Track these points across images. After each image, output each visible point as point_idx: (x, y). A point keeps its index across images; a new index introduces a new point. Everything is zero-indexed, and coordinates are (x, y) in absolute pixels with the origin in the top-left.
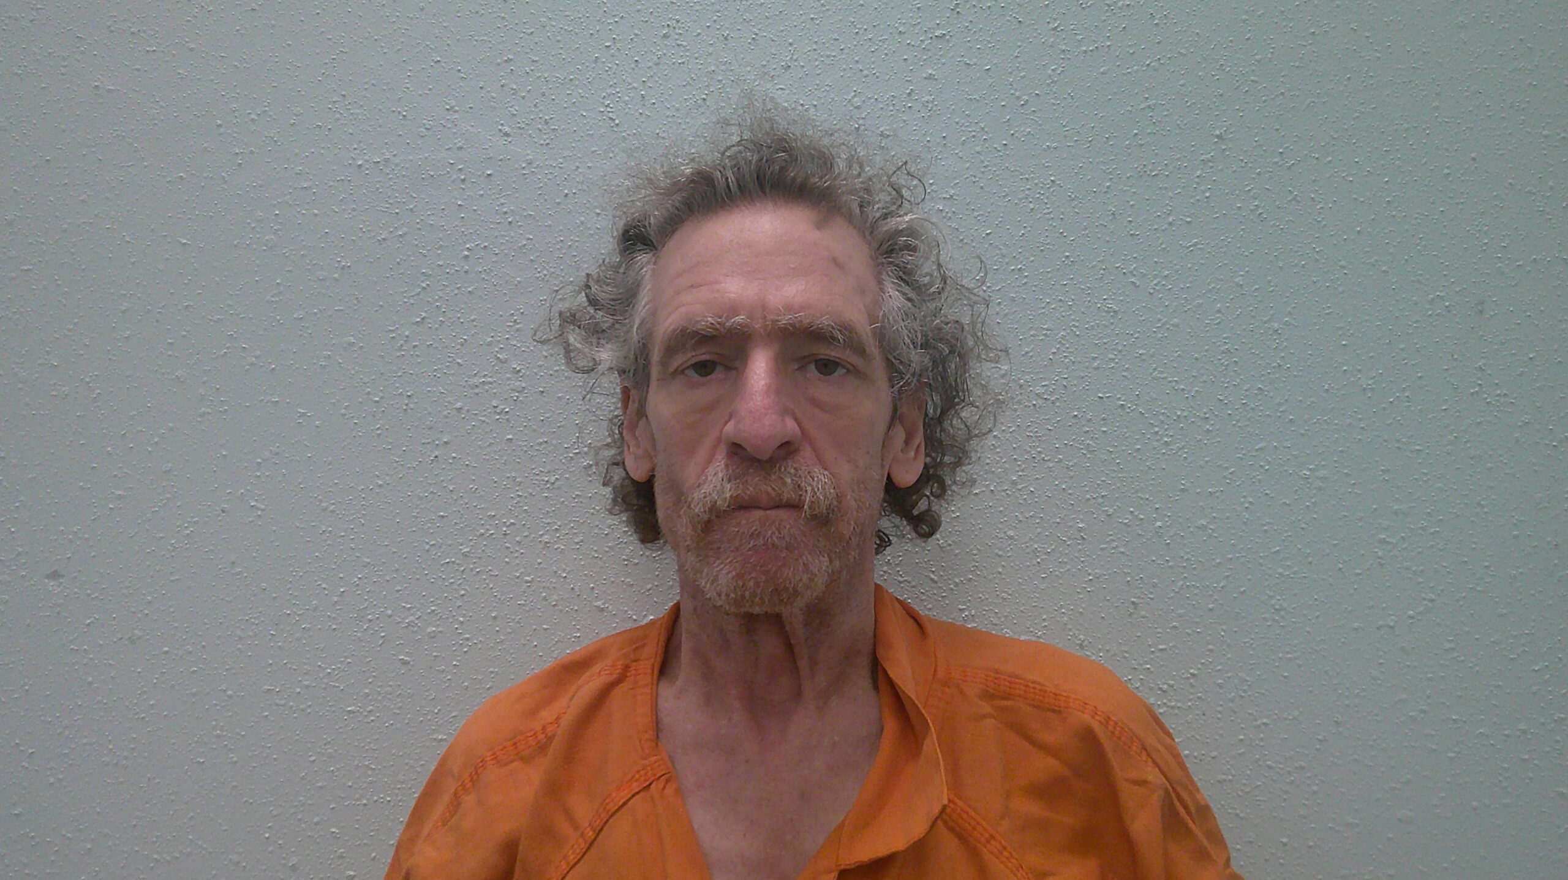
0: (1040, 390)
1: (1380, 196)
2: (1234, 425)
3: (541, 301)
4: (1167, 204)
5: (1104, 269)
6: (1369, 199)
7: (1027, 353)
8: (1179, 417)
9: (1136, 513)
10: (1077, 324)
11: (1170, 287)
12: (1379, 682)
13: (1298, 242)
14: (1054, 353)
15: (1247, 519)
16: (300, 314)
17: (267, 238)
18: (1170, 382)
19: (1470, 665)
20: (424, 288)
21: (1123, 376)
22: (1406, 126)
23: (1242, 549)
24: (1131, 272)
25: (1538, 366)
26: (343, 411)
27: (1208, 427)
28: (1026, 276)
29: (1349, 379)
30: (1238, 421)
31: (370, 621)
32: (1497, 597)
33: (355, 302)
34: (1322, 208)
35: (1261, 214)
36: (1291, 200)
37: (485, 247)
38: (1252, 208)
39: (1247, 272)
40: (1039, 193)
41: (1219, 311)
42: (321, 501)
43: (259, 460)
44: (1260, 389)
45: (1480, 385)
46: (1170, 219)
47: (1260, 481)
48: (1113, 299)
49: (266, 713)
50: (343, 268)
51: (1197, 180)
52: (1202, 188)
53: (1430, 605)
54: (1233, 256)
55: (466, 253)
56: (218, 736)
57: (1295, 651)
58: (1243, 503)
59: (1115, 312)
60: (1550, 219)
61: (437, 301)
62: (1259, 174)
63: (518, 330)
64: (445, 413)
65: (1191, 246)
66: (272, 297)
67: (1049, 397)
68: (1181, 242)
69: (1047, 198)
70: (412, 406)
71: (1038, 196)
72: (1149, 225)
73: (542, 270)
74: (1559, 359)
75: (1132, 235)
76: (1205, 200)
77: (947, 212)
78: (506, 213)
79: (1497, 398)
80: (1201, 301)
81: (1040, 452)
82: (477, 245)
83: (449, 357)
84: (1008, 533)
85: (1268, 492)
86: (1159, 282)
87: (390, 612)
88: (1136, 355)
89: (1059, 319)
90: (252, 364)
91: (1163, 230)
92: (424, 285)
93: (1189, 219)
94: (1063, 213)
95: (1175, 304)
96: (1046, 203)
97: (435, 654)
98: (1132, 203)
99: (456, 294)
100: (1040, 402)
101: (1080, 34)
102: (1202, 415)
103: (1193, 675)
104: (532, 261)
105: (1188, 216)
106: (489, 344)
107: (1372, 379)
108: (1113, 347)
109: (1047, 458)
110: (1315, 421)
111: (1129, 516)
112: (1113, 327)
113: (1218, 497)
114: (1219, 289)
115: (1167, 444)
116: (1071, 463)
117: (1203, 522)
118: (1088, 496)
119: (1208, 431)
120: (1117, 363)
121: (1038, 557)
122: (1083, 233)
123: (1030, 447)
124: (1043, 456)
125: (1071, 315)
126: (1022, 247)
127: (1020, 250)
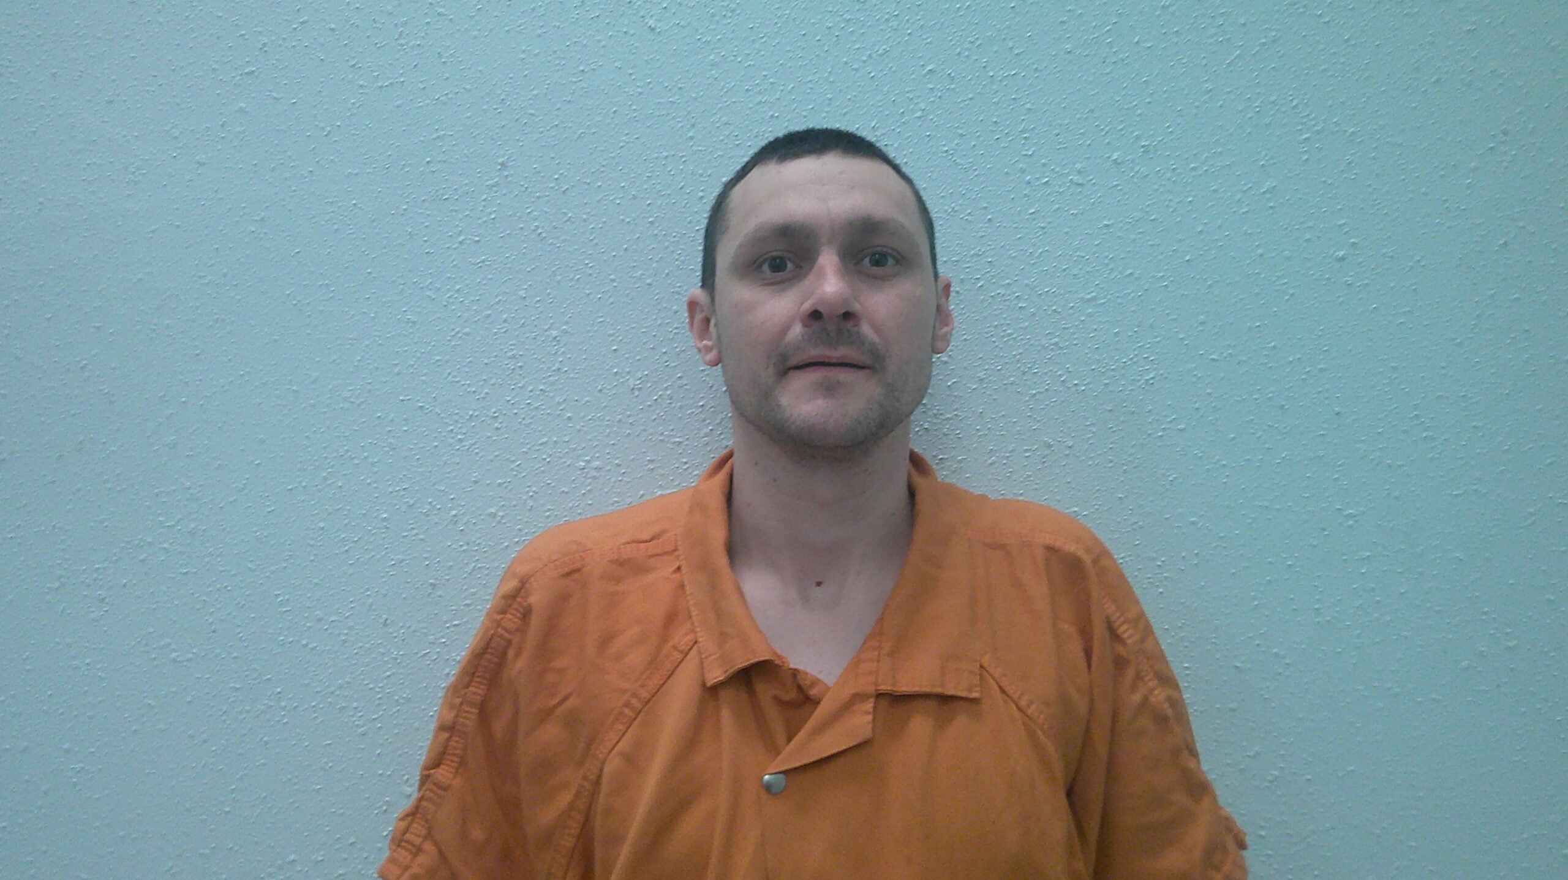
0: (346, 394)
1: (645, 217)
4: (458, 225)
5: (403, 284)
6: (634, 220)
7: (335, 360)
8: (471, 416)
9: (434, 504)
10: (379, 334)
11: (462, 299)
13: (573, 259)
14: (359, 361)
21: (422, 380)
22: (665, 154)
24: (427, 287)
27: (496, 425)
28: (333, 291)
29: (618, 380)
30: (524, 419)
34: (593, 228)
35: (540, 233)
36: (566, 221)
38: (532, 228)
39: (530, 285)
40: (342, 215)
41: (505, 321)
44: (542, 390)
46: (461, 239)
48: (412, 311)
51: (483, 203)
52: (489, 210)
54: (517, 271)
58: (528, 492)
59: (414, 322)
62: (538, 197)
65: (479, 263)
67: (355, 401)
68: (470, 260)
69: (350, 220)
72: (443, 244)
75: (427, 253)
76: (491, 221)
80: (489, 312)
81: (347, 451)
84: (319, 525)
85: (549, 482)
86: (452, 295)
89: (363, 330)
91: (455, 249)
93: (477, 239)
94: (364, 234)
95: (466, 314)
96: (349, 225)
98: (426, 224)
100: (347, 405)
101: (376, 71)
102: (491, 414)
105: (476, 236)
107: (639, 379)
108: (413, 354)
109: (353, 456)
110: (590, 417)
111: (428, 507)
112: (412, 336)
113: (506, 488)
114: (505, 301)
115: (461, 440)
116: (375, 460)
117: (493, 510)
118: (390, 490)
119: (497, 429)
120: (416, 369)
121: (345, 545)
122: (383, 251)
123: (339, 446)
124: (350, 453)
125: (374, 325)
126: (328, 265)
127: (327, 268)
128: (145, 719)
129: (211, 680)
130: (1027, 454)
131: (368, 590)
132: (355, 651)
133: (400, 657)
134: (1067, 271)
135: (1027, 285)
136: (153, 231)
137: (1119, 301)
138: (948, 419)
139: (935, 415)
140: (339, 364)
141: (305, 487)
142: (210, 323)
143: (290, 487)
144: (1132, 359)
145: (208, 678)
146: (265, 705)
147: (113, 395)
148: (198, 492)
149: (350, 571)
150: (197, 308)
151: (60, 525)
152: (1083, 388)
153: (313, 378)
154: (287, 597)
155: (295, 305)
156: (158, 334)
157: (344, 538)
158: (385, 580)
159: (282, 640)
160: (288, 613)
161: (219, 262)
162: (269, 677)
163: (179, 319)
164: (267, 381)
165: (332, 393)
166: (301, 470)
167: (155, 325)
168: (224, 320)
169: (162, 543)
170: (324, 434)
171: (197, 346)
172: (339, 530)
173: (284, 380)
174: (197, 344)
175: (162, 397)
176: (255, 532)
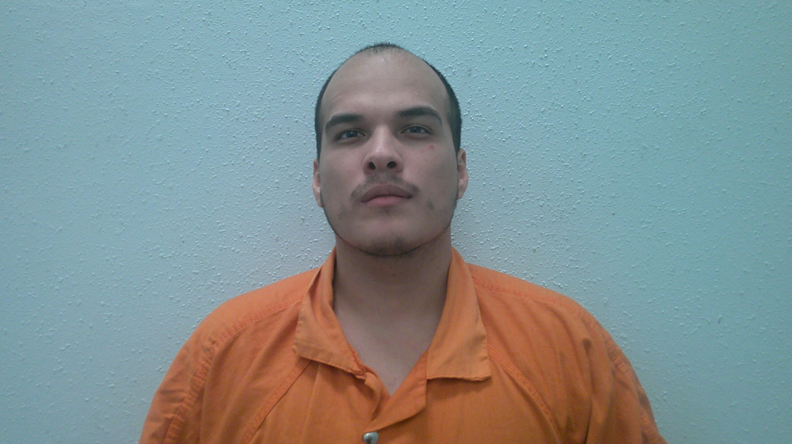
0: (257, 113)
1: (422, 16)
4: (318, 19)
5: (287, 52)
6: (417, 18)
7: (250, 94)
9: (304, 175)
10: (274, 80)
11: (320, 61)
14: (263, 94)
19: (462, 247)
21: (297, 106)
24: (301, 54)
25: (497, 101)
28: (248, 55)
32: (475, 214)
34: (393, 22)
35: (364, 25)
36: (378, 18)
38: (359, 22)
40: (254, 12)
45: (469, 111)
46: (319, 27)
48: (292, 67)
51: (332, 7)
52: (335, 11)
54: (350, 46)
59: (293, 74)
60: (504, 28)
62: (363, 4)
65: (330, 41)
67: (260, 117)
68: (325, 39)
69: (258, 15)
71: (253, 14)
72: (309, 30)
74: (507, 98)
75: (301, 35)
76: (337, 17)
79: (477, 118)
81: (257, 145)
84: (241, 185)
86: (314, 59)
88: (304, 96)
89: (265, 77)
91: (316, 33)
94: (266, 23)
95: (322, 70)
96: (258, 18)
98: (301, 18)
100: (256, 119)
105: (328, 26)
108: (292, 92)
109: (260, 148)
111: (300, 176)
112: (292, 81)
116: (272, 150)
118: (280, 166)
120: (294, 100)
121: (256, 196)
122: (276, 33)
123: (252, 142)
124: (258, 146)
125: (271, 75)
126: (246, 40)
127: (245, 42)
128: (145, 289)
129: (182, 268)
130: (633, 153)
131: (268, 221)
132: (261, 254)
133: (285, 258)
134: (660, 50)
135: (636, 58)
136: (148, 19)
137: (688, 67)
138: (590, 132)
139: (582, 130)
140: (252, 96)
141: (233, 164)
142: (181, 72)
143: (225, 164)
144: (693, 100)
145: (180, 267)
146: (212, 282)
147: (127, 111)
148: (174, 166)
149: (258, 211)
150: (173, 63)
151: (97, 182)
152: (666, 116)
153: (237, 104)
154: (223, 224)
155: (227, 62)
156: (152, 77)
157: (255, 192)
158: (277, 216)
159: (221, 247)
160: (224, 233)
161: (185, 37)
162: (214, 267)
163: (163, 69)
164: (212, 105)
165: (248, 113)
166: (230, 155)
167: (150, 72)
168: (188, 70)
169: (154, 193)
170: (244, 135)
171: (173, 84)
172: (252, 188)
173: (222, 104)
174: (173, 83)
175: (154, 112)
176: (206, 188)
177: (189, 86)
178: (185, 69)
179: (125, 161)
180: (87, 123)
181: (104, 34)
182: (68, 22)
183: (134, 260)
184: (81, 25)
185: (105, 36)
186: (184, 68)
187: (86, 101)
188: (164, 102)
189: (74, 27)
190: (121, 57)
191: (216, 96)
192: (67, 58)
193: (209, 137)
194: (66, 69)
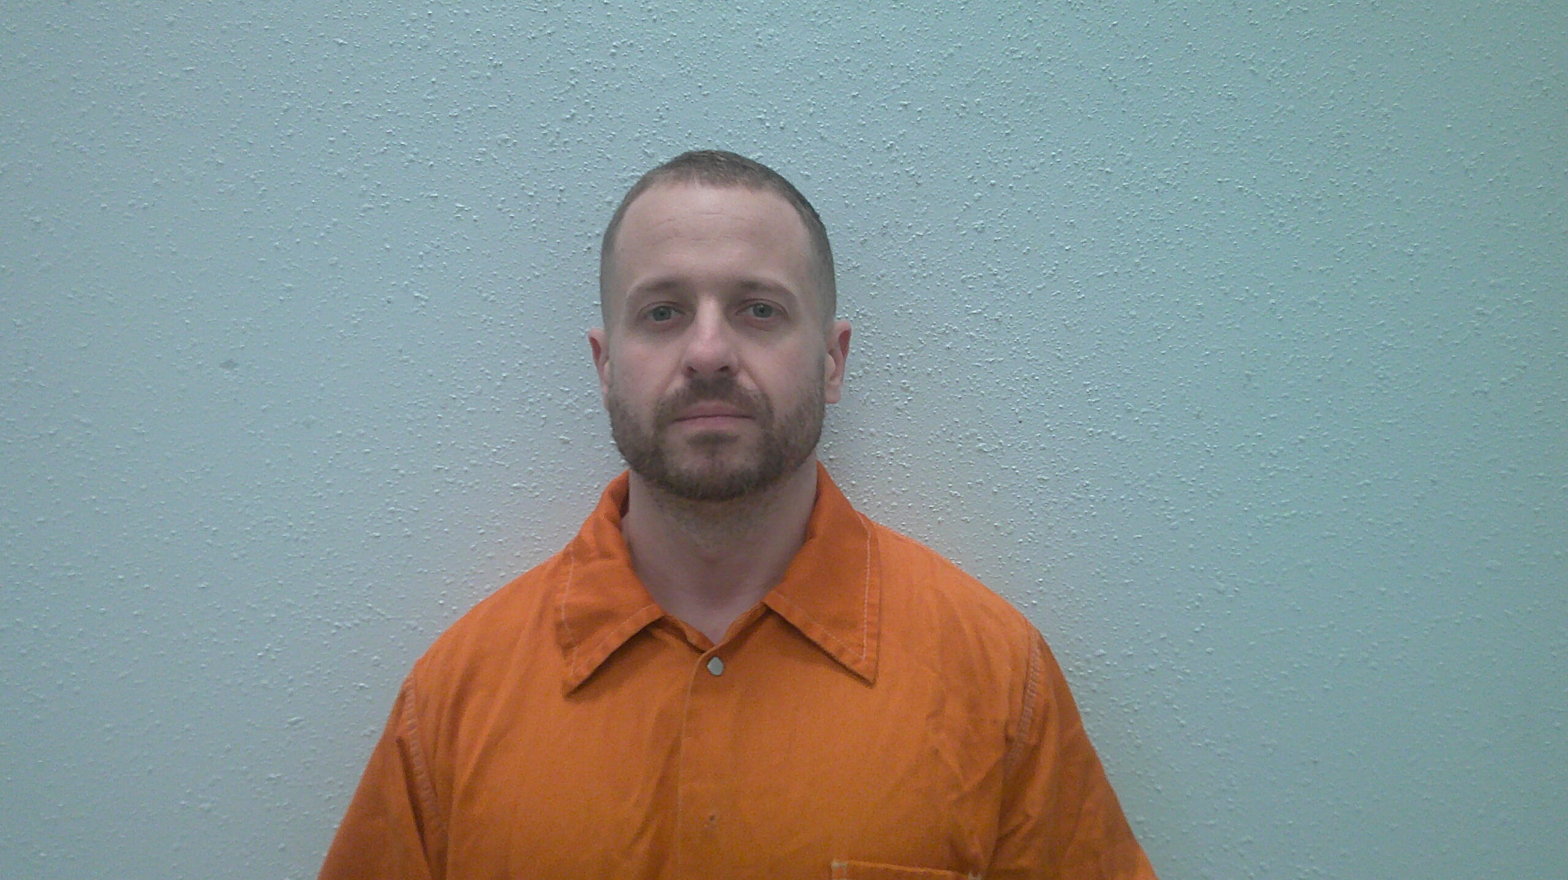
0: (1161, 176)
2: (1345, 206)
3: (685, 96)
5: (1225, 58)
7: (1151, 140)
8: (1293, 199)
9: (1252, 291)
10: (1198, 112)
11: (1287, 74)
12: (1473, 443)
13: (1408, 30)
14: (1176, 140)
15: (1355, 295)
16: (455, 112)
17: (421, 37)
18: (1286, 166)
20: (573, 85)
21: (1241, 161)
23: (1350, 323)
24: (1250, 61)
26: (499, 206)
27: (1320, 208)
28: (1151, 66)
29: (1452, 160)
30: (1348, 202)
31: (531, 403)
33: (508, 100)
37: (631, 44)
39: (1360, 59)
41: (1332, 97)
42: (481, 291)
43: (421, 253)
44: (1369, 171)
46: (1288, 9)
47: (1367, 259)
48: (1233, 87)
49: (437, 490)
50: (495, 67)
53: (1523, 371)
54: (1346, 43)
55: (613, 51)
56: (392, 512)
57: (1397, 417)
58: (1350, 280)
59: (1235, 99)
61: (586, 98)
63: (664, 125)
64: (597, 206)
65: (1307, 34)
66: (428, 95)
67: (1170, 183)
68: (1298, 31)
70: (565, 200)
72: (1268, 14)
73: (685, 67)
75: (1251, 24)
77: (1075, 4)
78: (650, 11)
80: (1316, 88)
81: (1162, 236)
82: (624, 43)
83: (599, 152)
84: (1130, 313)
85: (1375, 269)
86: (1276, 70)
87: (549, 395)
88: (1254, 140)
89: (1181, 107)
90: (411, 161)
91: (1281, 20)
92: (573, 82)
93: (1305, 8)
95: (1291, 90)
97: (592, 434)
99: (604, 91)
100: (1163, 187)
102: (1315, 197)
103: (1301, 441)
104: (676, 57)
105: (1305, 6)
106: (637, 140)
107: (1473, 160)
108: (1233, 133)
109: (1168, 241)
110: (1420, 200)
111: (1245, 295)
112: (1232, 114)
113: (1328, 275)
114: (1333, 76)
115: (1281, 225)
116: (1191, 245)
117: (1314, 298)
118: (1206, 276)
119: (1320, 212)
120: (1236, 149)
121: (1158, 334)
122: (1205, 23)
123: (1153, 230)
124: (1164, 239)
125: (1193, 103)
126: (1146, 38)
127: (1145, 41)
128: (950, 510)
129: (1017, 471)
131: (1181, 380)
132: (1168, 443)
133: (1214, 450)
140: (1155, 144)
141: (1116, 274)
142: (1022, 101)
143: (1101, 274)
145: (1014, 469)
146: (1073, 497)
147: (920, 177)
148: (1006, 279)
149: (1163, 362)
150: (1008, 85)
153: (1127, 159)
154: (1096, 387)
155: (1110, 81)
156: (968, 113)
157: (1157, 327)
158: (1199, 370)
159: (1091, 432)
160: (1097, 404)
161: (1033, 35)
162: (1078, 468)
163: (990, 96)
164: (1079, 162)
165: (1146, 175)
166: (1112, 255)
167: (965, 103)
168: (1036, 98)
169: (967, 330)
170: (1137, 219)
171: (1007, 125)
172: (1152, 318)
173: (1097, 161)
174: (1007, 122)
175: (970, 179)
176: (1064, 320)
177: (1036, 127)
178: (1030, 96)
179: (915, 271)
180: (847, 202)
181: (882, 33)
182: (815, 12)
183: (928, 457)
184: (839, 17)
185: (883, 38)
186: (1028, 94)
187: (845, 159)
188: (990, 158)
189: (826, 21)
190: (913, 77)
191: (1087, 145)
192: (812, 79)
193: (1071, 223)
194: (809, 100)
